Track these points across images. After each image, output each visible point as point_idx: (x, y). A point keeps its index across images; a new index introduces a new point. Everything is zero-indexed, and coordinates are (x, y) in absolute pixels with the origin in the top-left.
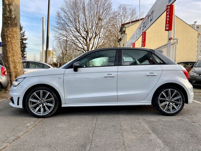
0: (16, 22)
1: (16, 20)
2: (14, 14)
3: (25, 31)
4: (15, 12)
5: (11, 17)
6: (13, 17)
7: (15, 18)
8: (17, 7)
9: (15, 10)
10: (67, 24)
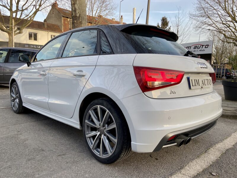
0: (80, 21)
1: (80, 18)
2: (78, 12)
3: (171, 26)
4: (79, 10)
5: (76, 16)
6: (78, 15)
7: (79, 16)
8: (81, 5)
9: (78, 8)
10: (212, 7)
